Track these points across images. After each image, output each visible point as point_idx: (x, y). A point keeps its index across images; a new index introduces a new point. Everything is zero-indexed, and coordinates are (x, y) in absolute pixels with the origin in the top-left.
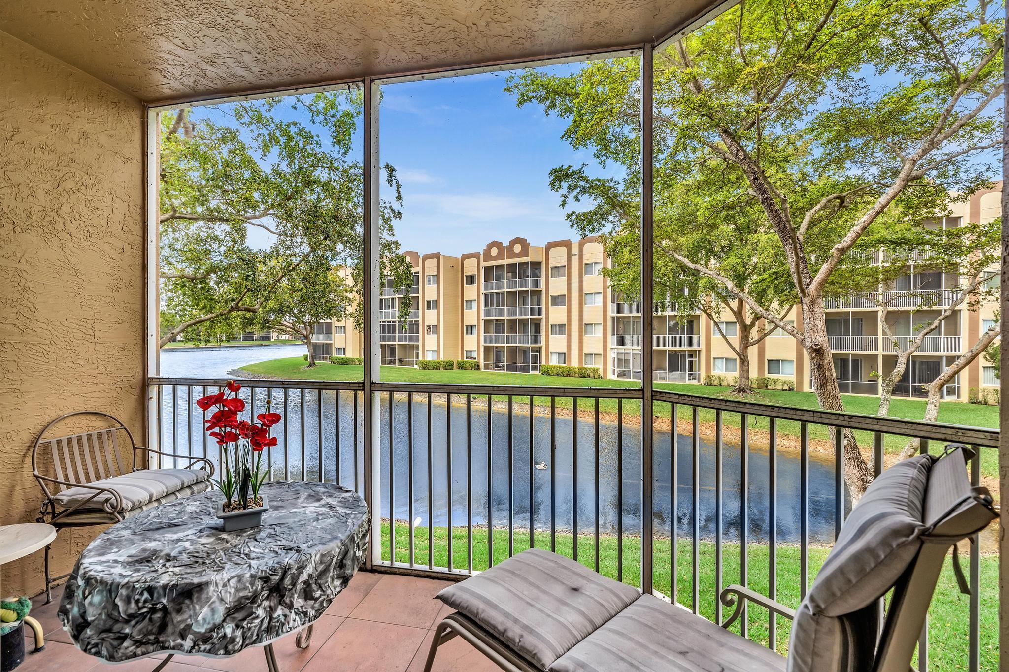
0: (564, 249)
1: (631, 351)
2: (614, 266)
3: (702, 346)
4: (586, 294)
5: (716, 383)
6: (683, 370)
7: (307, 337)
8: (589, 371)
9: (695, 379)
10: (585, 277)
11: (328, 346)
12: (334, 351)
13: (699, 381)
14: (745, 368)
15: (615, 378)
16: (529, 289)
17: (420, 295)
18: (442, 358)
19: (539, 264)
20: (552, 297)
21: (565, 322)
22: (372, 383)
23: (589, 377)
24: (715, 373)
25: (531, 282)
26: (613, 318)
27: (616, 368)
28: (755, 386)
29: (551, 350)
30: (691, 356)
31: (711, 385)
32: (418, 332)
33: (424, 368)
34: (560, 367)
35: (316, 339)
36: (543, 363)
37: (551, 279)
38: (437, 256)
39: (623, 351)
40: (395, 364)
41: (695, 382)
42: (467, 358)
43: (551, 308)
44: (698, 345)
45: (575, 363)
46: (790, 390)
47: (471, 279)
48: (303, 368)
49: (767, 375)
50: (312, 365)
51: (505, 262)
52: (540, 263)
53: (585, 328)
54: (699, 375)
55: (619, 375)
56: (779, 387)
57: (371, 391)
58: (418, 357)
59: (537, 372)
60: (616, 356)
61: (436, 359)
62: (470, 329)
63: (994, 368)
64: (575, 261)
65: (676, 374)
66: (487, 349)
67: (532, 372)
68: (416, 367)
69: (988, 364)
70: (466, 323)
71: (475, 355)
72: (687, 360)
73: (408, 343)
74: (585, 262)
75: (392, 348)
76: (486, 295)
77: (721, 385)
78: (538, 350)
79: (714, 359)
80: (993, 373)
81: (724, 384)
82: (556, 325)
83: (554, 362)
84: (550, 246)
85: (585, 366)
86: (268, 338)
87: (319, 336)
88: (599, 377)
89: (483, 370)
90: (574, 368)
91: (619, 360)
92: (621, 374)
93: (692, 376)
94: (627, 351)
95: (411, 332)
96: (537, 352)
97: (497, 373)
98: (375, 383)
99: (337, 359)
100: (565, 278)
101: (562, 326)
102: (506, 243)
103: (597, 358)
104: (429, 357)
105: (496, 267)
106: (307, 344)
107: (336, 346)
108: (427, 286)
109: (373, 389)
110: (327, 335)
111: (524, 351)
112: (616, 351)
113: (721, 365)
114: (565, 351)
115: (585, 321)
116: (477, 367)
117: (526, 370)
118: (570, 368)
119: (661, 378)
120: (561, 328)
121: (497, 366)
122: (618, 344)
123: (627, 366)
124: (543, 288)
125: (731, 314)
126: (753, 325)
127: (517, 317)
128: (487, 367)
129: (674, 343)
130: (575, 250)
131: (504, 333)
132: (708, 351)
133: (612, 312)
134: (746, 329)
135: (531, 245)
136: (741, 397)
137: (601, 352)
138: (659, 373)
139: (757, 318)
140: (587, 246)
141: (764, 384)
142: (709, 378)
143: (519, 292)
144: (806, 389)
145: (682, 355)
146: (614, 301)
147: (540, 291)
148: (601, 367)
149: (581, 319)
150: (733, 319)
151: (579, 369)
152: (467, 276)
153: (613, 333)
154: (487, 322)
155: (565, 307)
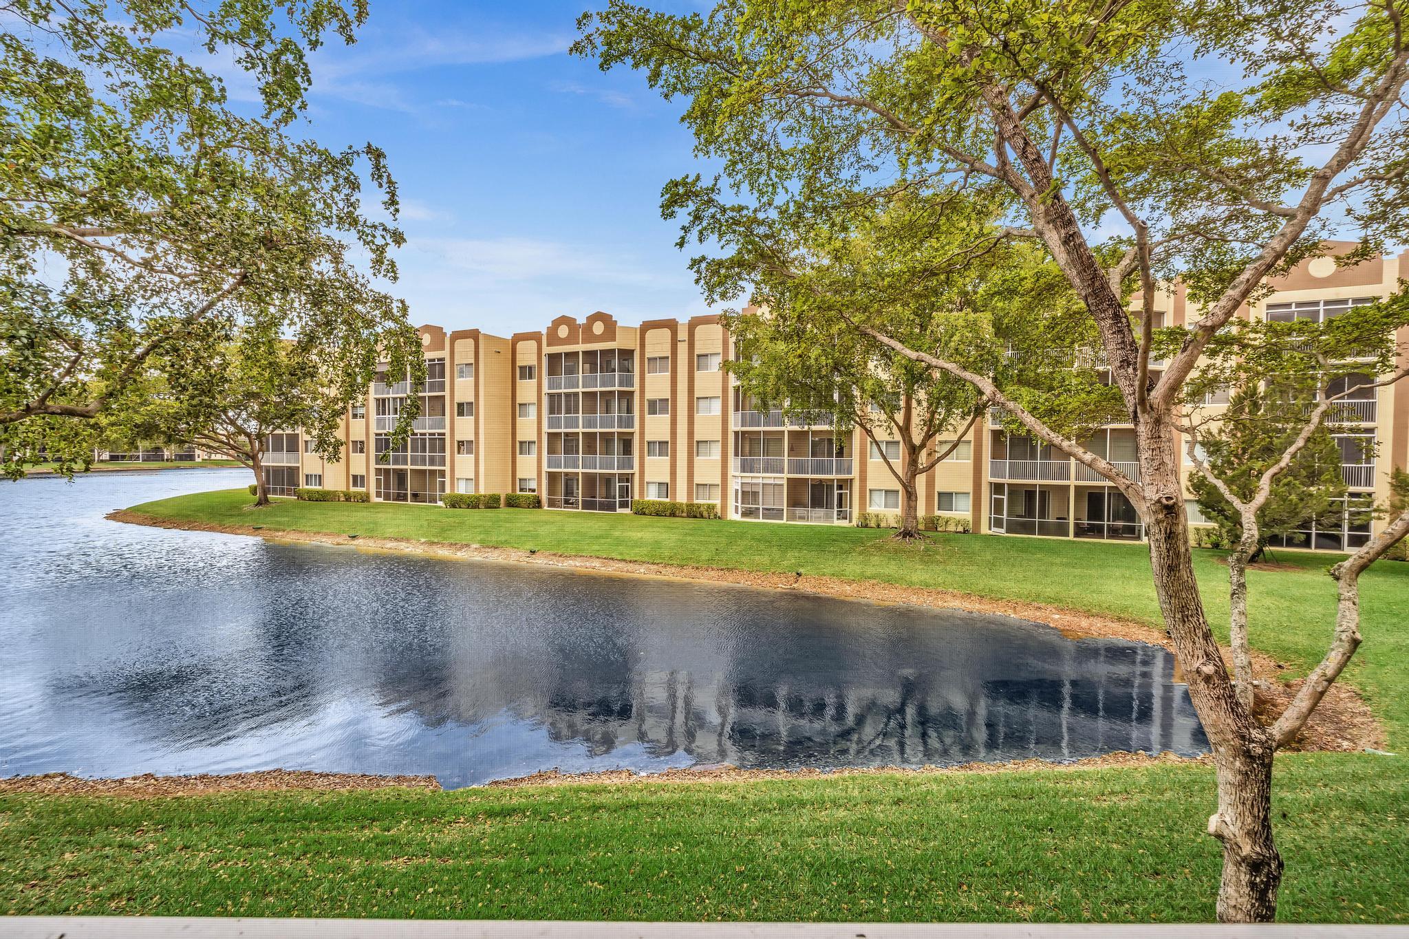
0: (667, 333)
1: (760, 481)
2: (737, 358)
3: (856, 473)
4: (698, 398)
5: (873, 524)
6: (829, 506)
7: (254, 457)
8: (702, 509)
9: (846, 518)
10: (697, 374)
11: (293, 472)
12: (302, 480)
13: (851, 521)
14: (913, 504)
15: (737, 517)
16: (616, 388)
17: (447, 393)
18: (482, 491)
19: (630, 353)
20: (649, 401)
21: (667, 438)
23: (702, 516)
24: (872, 510)
25: (619, 379)
26: (736, 433)
27: (739, 504)
28: (921, 527)
29: (647, 479)
30: (840, 487)
31: (866, 526)
32: (443, 450)
33: (453, 506)
34: (660, 503)
35: (270, 460)
36: (636, 497)
37: (647, 375)
38: (474, 335)
39: (750, 481)
40: (406, 500)
41: (845, 523)
42: (521, 490)
43: (648, 418)
44: (850, 472)
45: (681, 497)
46: (965, 531)
47: (527, 372)
48: (246, 508)
49: (937, 513)
50: (263, 501)
51: (580, 347)
52: (632, 352)
53: (695, 446)
54: (851, 513)
55: (744, 514)
56: (951, 528)
58: (443, 489)
59: (627, 511)
60: (739, 487)
61: (472, 492)
62: (525, 446)
63: (1198, 501)
64: (683, 349)
65: (820, 512)
66: (552, 477)
67: (619, 511)
68: (440, 504)
69: (1191, 497)
70: (519, 438)
71: (533, 485)
72: (836, 492)
73: (427, 467)
74: (697, 352)
75: (401, 476)
76: (551, 396)
77: (878, 526)
78: (628, 478)
79: (871, 490)
80: (1197, 507)
81: (883, 524)
82: (654, 442)
83: (652, 495)
84: (647, 326)
85: (696, 502)
86: (191, 457)
87: (278, 455)
88: (715, 516)
89: (546, 507)
90: (681, 504)
91: (743, 492)
92: (747, 513)
93: (842, 515)
94: (755, 481)
95: (432, 450)
96: (627, 481)
97: (567, 514)
99: (308, 492)
100: (668, 374)
101: (663, 444)
102: (581, 320)
103: (714, 490)
104: (462, 489)
105: (566, 354)
106: (253, 467)
107: (307, 471)
108: (458, 381)
110: (291, 455)
111: (608, 480)
112: (739, 480)
113: (879, 499)
114: (667, 479)
115: (697, 437)
116: (537, 504)
117: (610, 507)
118: (674, 505)
119: (802, 518)
120: (662, 447)
121: (567, 502)
122: (743, 470)
123: (756, 501)
124: (636, 388)
125: (895, 430)
126: (923, 445)
127: (598, 430)
128: (552, 503)
129: (819, 468)
130: (683, 334)
131: (577, 453)
132: (863, 479)
133: (735, 425)
134: (914, 451)
135: (619, 324)
136: (908, 544)
137: (718, 481)
138: (799, 511)
139: (929, 436)
140: (699, 330)
141: (932, 524)
142: (864, 517)
143: (601, 392)
144: (985, 530)
145: (828, 485)
146: (737, 409)
147: (632, 393)
148: (717, 501)
149: (691, 433)
150: (898, 436)
151: (687, 506)
152: (521, 368)
153: (736, 454)
154: (553, 437)
155: (668, 416)
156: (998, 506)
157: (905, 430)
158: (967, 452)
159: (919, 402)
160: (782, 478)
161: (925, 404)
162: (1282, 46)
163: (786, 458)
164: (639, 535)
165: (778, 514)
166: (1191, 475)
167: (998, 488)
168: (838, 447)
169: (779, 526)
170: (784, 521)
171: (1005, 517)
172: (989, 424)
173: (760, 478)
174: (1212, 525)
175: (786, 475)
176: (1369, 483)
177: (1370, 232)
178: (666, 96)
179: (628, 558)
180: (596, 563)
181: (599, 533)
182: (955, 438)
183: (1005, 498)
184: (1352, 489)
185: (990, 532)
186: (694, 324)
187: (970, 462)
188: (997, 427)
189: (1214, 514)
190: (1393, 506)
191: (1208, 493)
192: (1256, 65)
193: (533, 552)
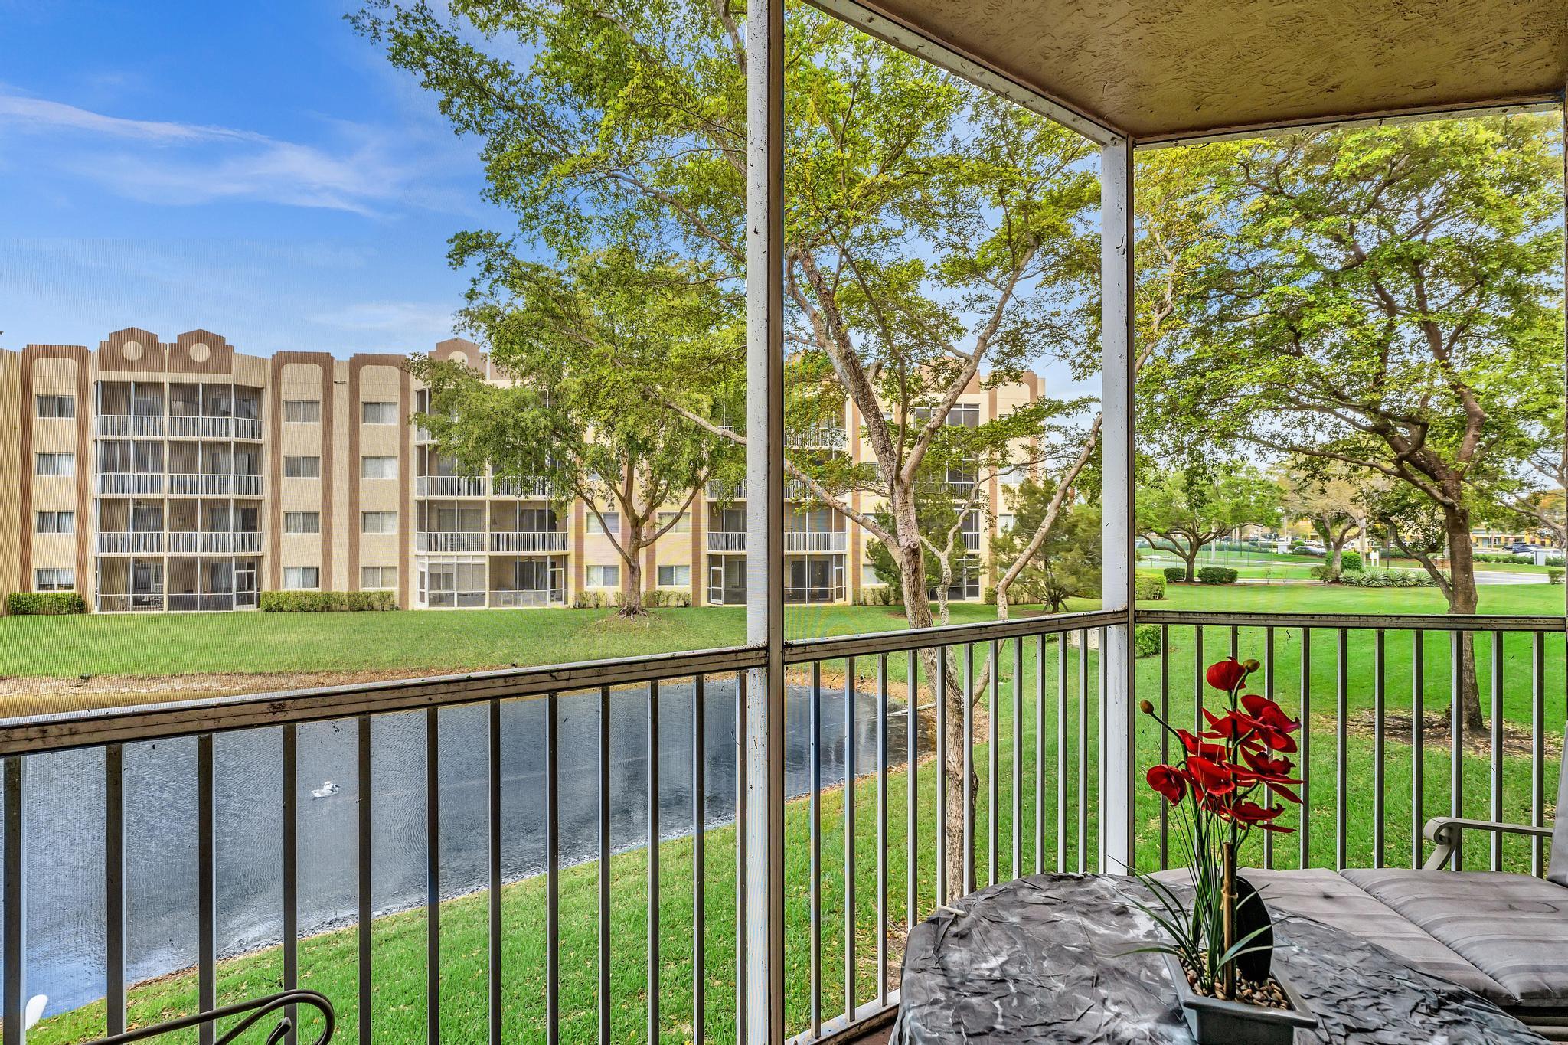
0: (316, 371)
1: (455, 561)
3: (571, 549)
4: (365, 458)
5: (591, 603)
6: (541, 585)
8: (371, 598)
9: (560, 599)
10: (364, 427)
13: (566, 602)
14: (636, 579)
15: (424, 606)
16: (232, 439)
19: (255, 392)
20: (287, 458)
21: (319, 509)
22: (786, 646)
23: (372, 608)
24: (589, 588)
25: (237, 427)
26: (421, 503)
27: (426, 591)
28: (644, 604)
29: (284, 562)
30: (553, 565)
31: (584, 607)
34: (307, 595)
36: (267, 588)
37: (284, 424)
39: (440, 561)
41: (559, 605)
42: (41, 587)
43: (286, 481)
44: (564, 546)
45: (340, 584)
46: (686, 605)
47: (54, 406)
49: (658, 588)
51: (166, 377)
52: (257, 391)
53: (361, 519)
54: (566, 592)
55: (432, 603)
56: (673, 603)
57: (784, 663)
59: (252, 608)
60: (426, 570)
62: (49, 520)
63: (874, 565)
64: (341, 396)
65: (530, 593)
66: (108, 567)
67: (236, 608)
69: (869, 562)
70: (37, 506)
71: (70, 578)
72: (549, 570)
74: (363, 398)
76: (108, 445)
77: (597, 606)
78: (253, 563)
79: (588, 567)
80: (873, 571)
81: (602, 604)
82: (297, 514)
83: (293, 585)
84: (282, 359)
85: (362, 590)
88: (392, 607)
89: (96, 611)
90: (340, 595)
91: (431, 575)
92: (437, 600)
93: (557, 597)
94: (446, 561)
96: (251, 567)
97: (138, 618)
98: (792, 646)
100: (318, 425)
101: (310, 517)
103: (388, 574)
105: (138, 385)
109: (787, 659)
111: (214, 568)
112: (426, 561)
113: (597, 576)
114: (317, 562)
115: (364, 507)
116: (79, 606)
117: (226, 604)
118: (330, 596)
119: (508, 602)
120: (310, 519)
121: (138, 602)
122: (430, 548)
123: (449, 586)
124: (266, 438)
125: (617, 501)
126: (646, 518)
127: (199, 496)
128: (107, 604)
129: (530, 544)
130: (341, 374)
131: (159, 527)
132: (580, 556)
133: (417, 492)
134: (637, 523)
135: (236, 351)
136: (632, 621)
137: (396, 562)
138: (504, 593)
139: (652, 507)
140: (366, 372)
141: (654, 599)
142: (580, 595)
143: (204, 443)
144: (704, 602)
145: (541, 563)
146: (421, 472)
147: (259, 447)
148: (395, 589)
149: (354, 503)
150: (618, 508)
151: (349, 595)
152: (42, 398)
153: (421, 528)
154: (108, 507)
155: (319, 479)
156: (715, 578)
157: (626, 501)
158: (686, 523)
159: (642, 472)
160: (483, 557)
161: (648, 475)
162: (954, 239)
163: (488, 533)
164: (280, 638)
165: (479, 599)
166: (868, 543)
167: (715, 560)
168: (549, 520)
169: (481, 613)
170: (486, 607)
171: (722, 588)
172: (706, 497)
173: (453, 557)
174: (884, 585)
175: (488, 553)
176: (977, 547)
177: (996, 369)
178: (457, 132)
179: (265, 670)
180: (213, 683)
181: (208, 640)
182: (677, 509)
183: (722, 569)
184: (970, 551)
185: (709, 604)
186: (358, 362)
187: (689, 534)
188: (714, 499)
189: (886, 575)
190: (991, 563)
191: (882, 558)
192: (939, 246)
193: (86, 678)
